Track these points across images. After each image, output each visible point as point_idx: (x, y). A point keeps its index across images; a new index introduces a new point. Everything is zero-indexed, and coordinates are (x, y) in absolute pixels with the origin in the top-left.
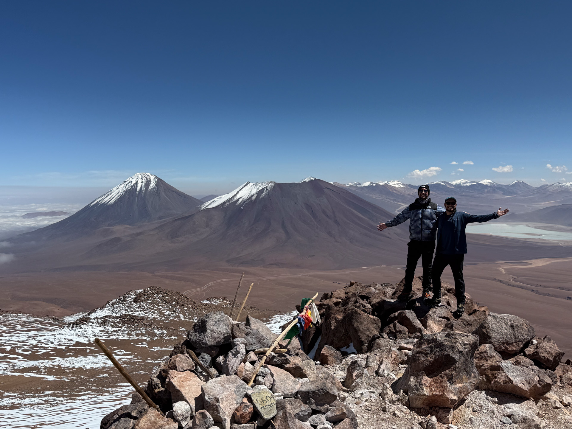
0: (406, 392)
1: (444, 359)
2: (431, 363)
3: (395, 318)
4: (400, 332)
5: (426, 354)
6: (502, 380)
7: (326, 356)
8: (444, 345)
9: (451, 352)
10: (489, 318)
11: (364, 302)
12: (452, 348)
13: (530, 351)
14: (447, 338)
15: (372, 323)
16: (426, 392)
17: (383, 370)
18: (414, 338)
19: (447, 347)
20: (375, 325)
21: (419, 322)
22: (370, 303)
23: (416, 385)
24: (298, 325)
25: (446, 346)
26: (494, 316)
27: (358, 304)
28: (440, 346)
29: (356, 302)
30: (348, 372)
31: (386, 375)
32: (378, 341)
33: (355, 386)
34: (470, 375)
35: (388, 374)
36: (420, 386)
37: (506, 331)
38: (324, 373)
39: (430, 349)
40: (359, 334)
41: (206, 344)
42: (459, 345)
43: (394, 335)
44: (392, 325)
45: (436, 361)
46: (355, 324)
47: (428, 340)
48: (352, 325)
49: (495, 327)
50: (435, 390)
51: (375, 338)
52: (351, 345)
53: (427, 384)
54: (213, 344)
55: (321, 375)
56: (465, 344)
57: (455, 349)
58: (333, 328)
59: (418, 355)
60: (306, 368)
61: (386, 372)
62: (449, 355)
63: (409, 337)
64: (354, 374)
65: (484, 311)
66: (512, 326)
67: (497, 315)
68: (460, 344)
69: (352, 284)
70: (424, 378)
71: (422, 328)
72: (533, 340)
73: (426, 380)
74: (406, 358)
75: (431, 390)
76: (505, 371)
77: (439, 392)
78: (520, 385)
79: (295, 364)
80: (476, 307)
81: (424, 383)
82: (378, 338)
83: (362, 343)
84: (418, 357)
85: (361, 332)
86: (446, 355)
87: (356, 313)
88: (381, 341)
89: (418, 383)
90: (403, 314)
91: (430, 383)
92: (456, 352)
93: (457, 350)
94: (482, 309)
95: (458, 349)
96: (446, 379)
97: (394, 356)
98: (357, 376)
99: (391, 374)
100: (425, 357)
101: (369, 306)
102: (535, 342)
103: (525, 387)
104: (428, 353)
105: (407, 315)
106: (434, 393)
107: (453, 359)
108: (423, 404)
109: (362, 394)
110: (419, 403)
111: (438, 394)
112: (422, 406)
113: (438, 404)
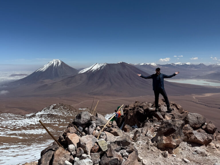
0: (156, 142)
1: (171, 130)
2: (166, 131)
4: (155, 120)
5: (164, 128)
6: (193, 138)
7: (126, 129)
10: (189, 115)
11: (141, 109)
12: (174, 125)
13: (204, 127)
14: (173, 122)
16: (164, 142)
18: (160, 122)
21: (162, 116)
22: (143, 109)
23: (160, 139)
24: (116, 116)
25: (172, 125)
26: (190, 114)
27: (139, 110)
28: (170, 125)
29: (138, 109)
30: (135, 134)
31: (149, 136)
32: (146, 123)
33: (137, 140)
34: (181, 136)
35: (150, 136)
36: (162, 140)
37: (195, 120)
38: (125, 134)
39: (166, 126)
41: (81, 123)
42: (177, 124)
43: (152, 121)
45: (168, 130)
47: (165, 123)
49: (191, 118)
52: (136, 125)
54: (83, 123)
55: (124, 136)
56: (179, 124)
58: (129, 118)
60: (119, 133)
61: (149, 135)
62: (173, 128)
63: (158, 122)
64: (137, 135)
65: (187, 112)
66: (197, 118)
67: (191, 113)
69: (136, 102)
71: (163, 118)
72: (205, 123)
73: (164, 138)
74: (157, 129)
75: (166, 141)
76: (195, 134)
78: (200, 140)
79: (115, 131)
80: (184, 111)
83: (140, 124)
84: (161, 129)
91: (166, 139)
93: (176, 126)
94: (186, 112)
96: (172, 137)
97: (152, 129)
98: (138, 136)
99: (151, 135)
101: (143, 110)
102: (206, 124)
103: (202, 141)
105: (157, 114)
106: (167, 142)
107: (175, 130)
108: (163, 146)
109: (140, 143)
110: (161, 146)
111: (169, 143)
112: (162, 147)
113: (169, 146)
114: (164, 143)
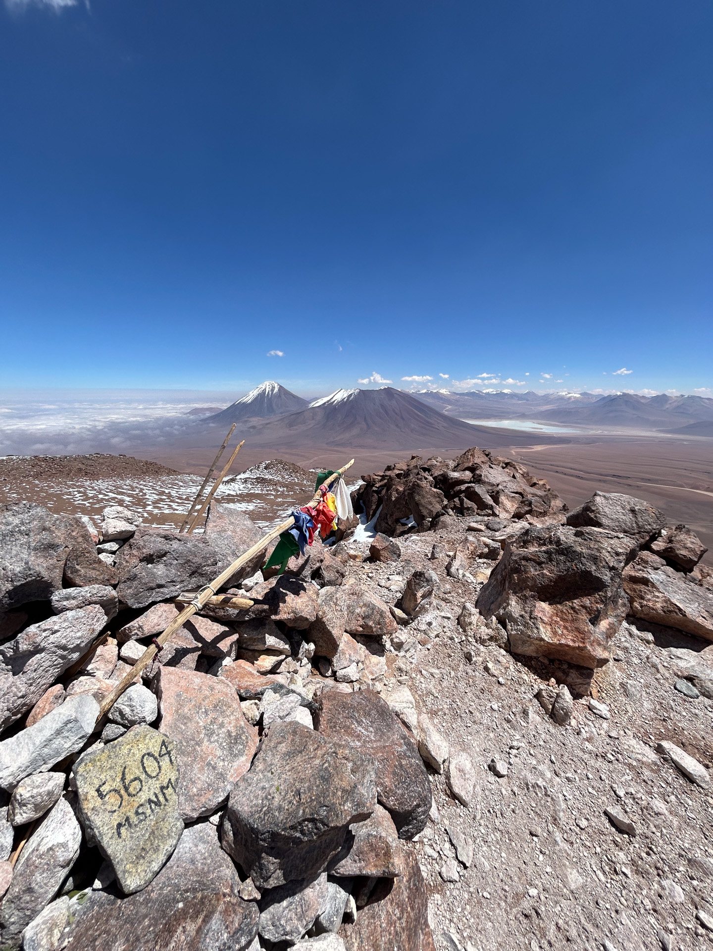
0: (502, 622)
1: (577, 578)
2: (551, 581)
3: (461, 492)
4: (468, 509)
5: (540, 563)
6: (658, 605)
8: (575, 552)
9: (594, 568)
11: (426, 474)
12: (595, 559)
13: (658, 545)
14: (579, 539)
15: (435, 497)
16: (545, 633)
17: (458, 569)
18: (484, 515)
19: (584, 557)
20: (438, 499)
22: (431, 475)
23: (522, 616)
25: (580, 554)
26: (604, 497)
27: (420, 476)
28: (566, 552)
29: (418, 474)
30: (409, 583)
31: (460, 576)
32: (442, 518)
33: (419, 612)
34: (617, 602)
35: (464, 576)
36: (532, 620)
37: (624, 517)
39: (546, 556)
40: (421, 508)
42: (607, 554)
43: (461, 511)
44: (456, 500)
45: (560, 579)
46: (417, 498)
47: (539, 538)
48: (414, 499)
49: (606, 510)
50: (563, 634)
51: (438, 515)
53: (546, 619)
55: (358, 610)
56: (617, 554)
57: (601, 562)
58: (393, 499)
59: (523, 562)
60: (326, 608)
61: (461, 572)
62: (590, 572)
63: (479, 515)
64: (419, 594)
66: (633, 511)
67: (607, 495)
68: (609, 552)
69: (413, 458)
70: (537, 605)
71: (494, 504)
73: (544, 609)
74: (486, 550)
75: (555, 633)
76: (661, 589)
77: (574, 641)
78: (700, 620)
79: (293, 612)
80: (535, 481)
81: (539, 615)
82: (443, 514)
83: (423, 518)
84: (523, 566)
85: (423, 506)
86: (582, 571)
87: (418, 485)
88: (446, 519)
89: (526, 612)
90: (472, 489)
91: (551, 618)
92: (604, 567)
93: (604, 563)
94: (541, 483)
95: (607, 563)
96: (584, 617)
97: (471, 548)
98: (424, 597)
99: (468, 574)
100: (538, 568)
101: (431, 478)
104: (543, 563)
105: (477, 490)
106: (563, 641)
107: (599, 580)
108: (537, 651)
109: (430, 624)
110: (529, 650)
111: (571, 644)
112: (534, 655)
113: (568, 658)
114: (542, 640)
